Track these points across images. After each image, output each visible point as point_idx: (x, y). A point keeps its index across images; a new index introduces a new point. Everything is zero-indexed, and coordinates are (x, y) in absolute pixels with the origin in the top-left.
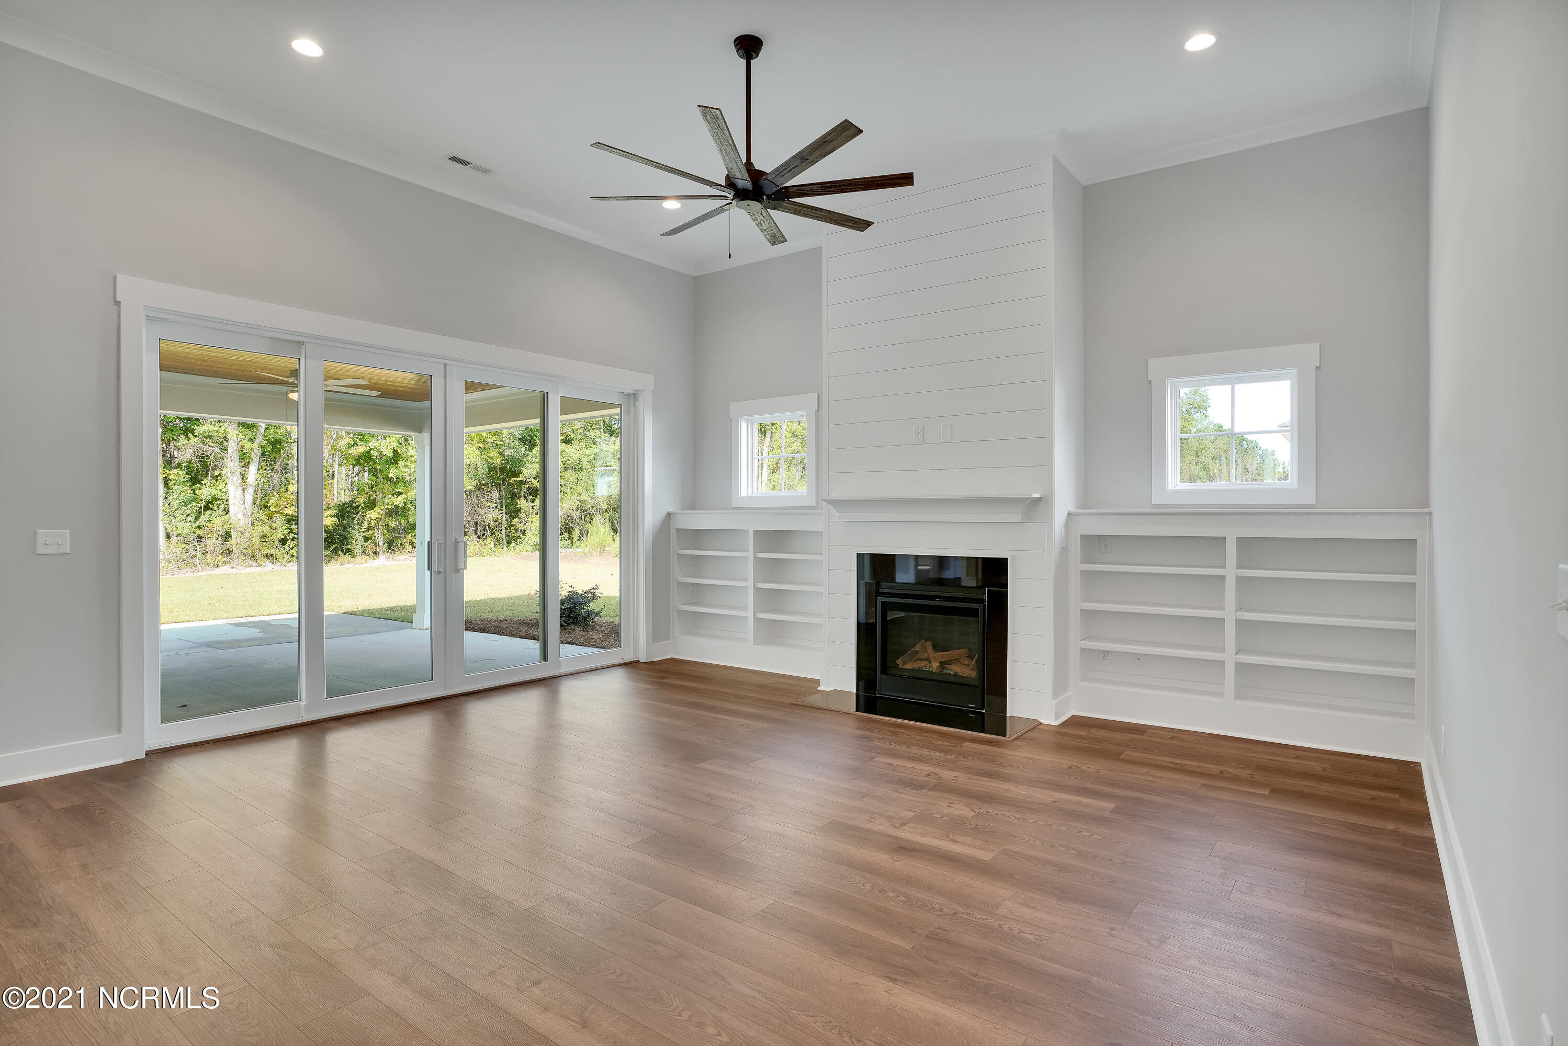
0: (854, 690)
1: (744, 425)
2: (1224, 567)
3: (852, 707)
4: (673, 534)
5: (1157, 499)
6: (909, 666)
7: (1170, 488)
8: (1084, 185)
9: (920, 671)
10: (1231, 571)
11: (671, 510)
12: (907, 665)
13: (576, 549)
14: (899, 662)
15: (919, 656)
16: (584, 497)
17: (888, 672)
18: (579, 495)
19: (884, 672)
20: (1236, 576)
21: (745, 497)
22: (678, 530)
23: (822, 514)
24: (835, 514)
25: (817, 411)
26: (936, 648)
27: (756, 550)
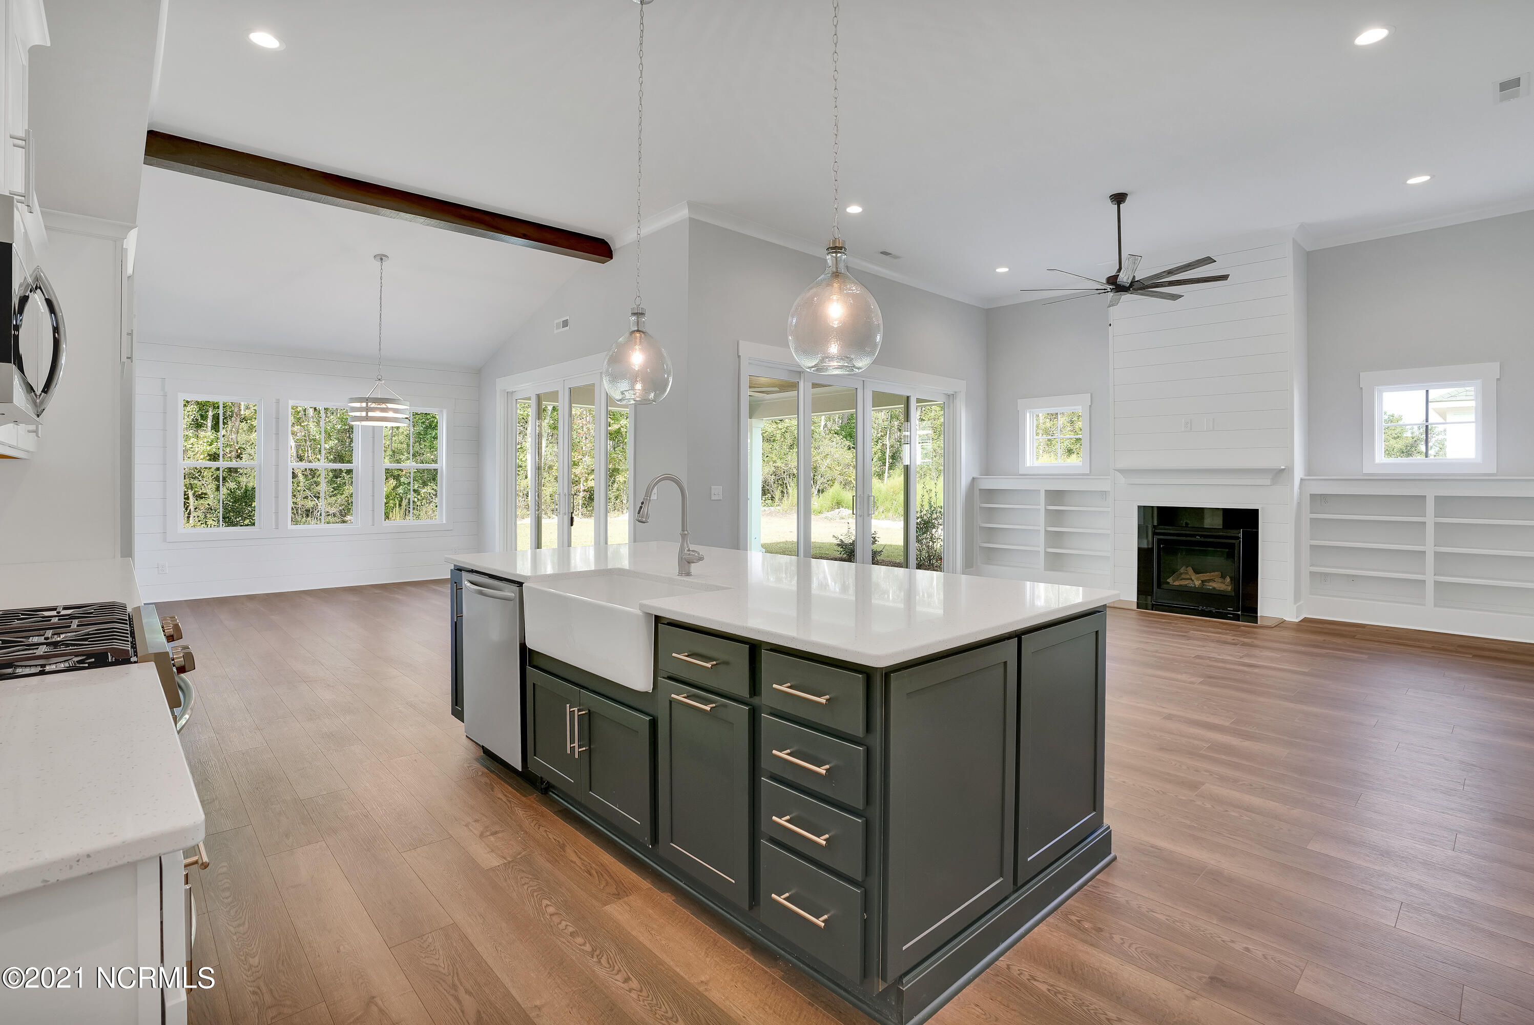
0: (1136, 600)
1: (1028, 415)
2: (1425, 517)
3: (1135, 607)
4: (977, 493)
5: (1368, 469)
6: (1177, 583)
7: (1377, 462)
8: (1308, 250)
9: (1186, 586)
10: (1430, 518)
11: (975, 476)
12: (1174, 582)
13: (777, 508)
14: (1170, 580)
15: (1183, 576)
16: (779, 464)
17: (1162, 587)
18: (775, 462)
19: (1159, 586)
20: (1435, 523)
21: (1028, 467)
22: (980, 490)
23: (1109, 478)
24: (1121, 479)
25: (1090, 406)
26: (1197, 572)
27: (1047, 504)
